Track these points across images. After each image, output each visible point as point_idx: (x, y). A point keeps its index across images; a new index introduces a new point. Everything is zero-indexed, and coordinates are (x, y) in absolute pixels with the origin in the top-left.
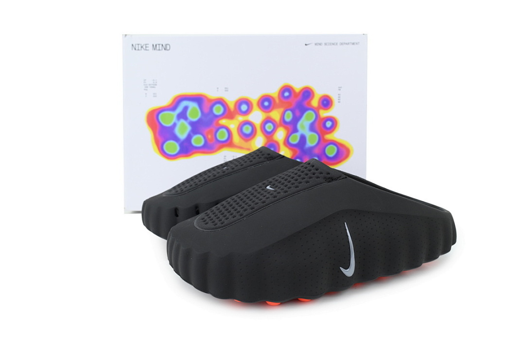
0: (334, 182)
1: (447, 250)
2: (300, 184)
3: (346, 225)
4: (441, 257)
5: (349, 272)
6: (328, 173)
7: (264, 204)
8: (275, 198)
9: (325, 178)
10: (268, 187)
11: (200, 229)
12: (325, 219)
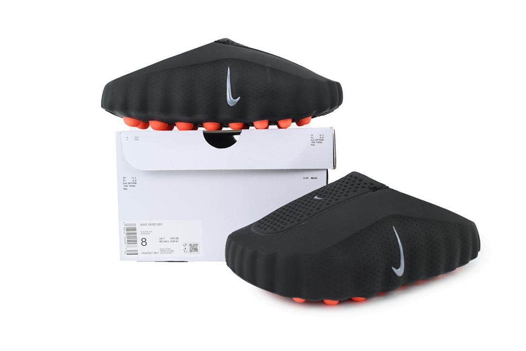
0: (378, 191)
1: (475, 256)
2: (349, 193)
3: (394, 229)
4: (470, 262)
5: (400, 272)
6: (372, 184)
7: (319, 210)
8: (328, 205)
9: (370, 188)
10: (316, 197)
11: (261, 234)
12: (376, 222)
